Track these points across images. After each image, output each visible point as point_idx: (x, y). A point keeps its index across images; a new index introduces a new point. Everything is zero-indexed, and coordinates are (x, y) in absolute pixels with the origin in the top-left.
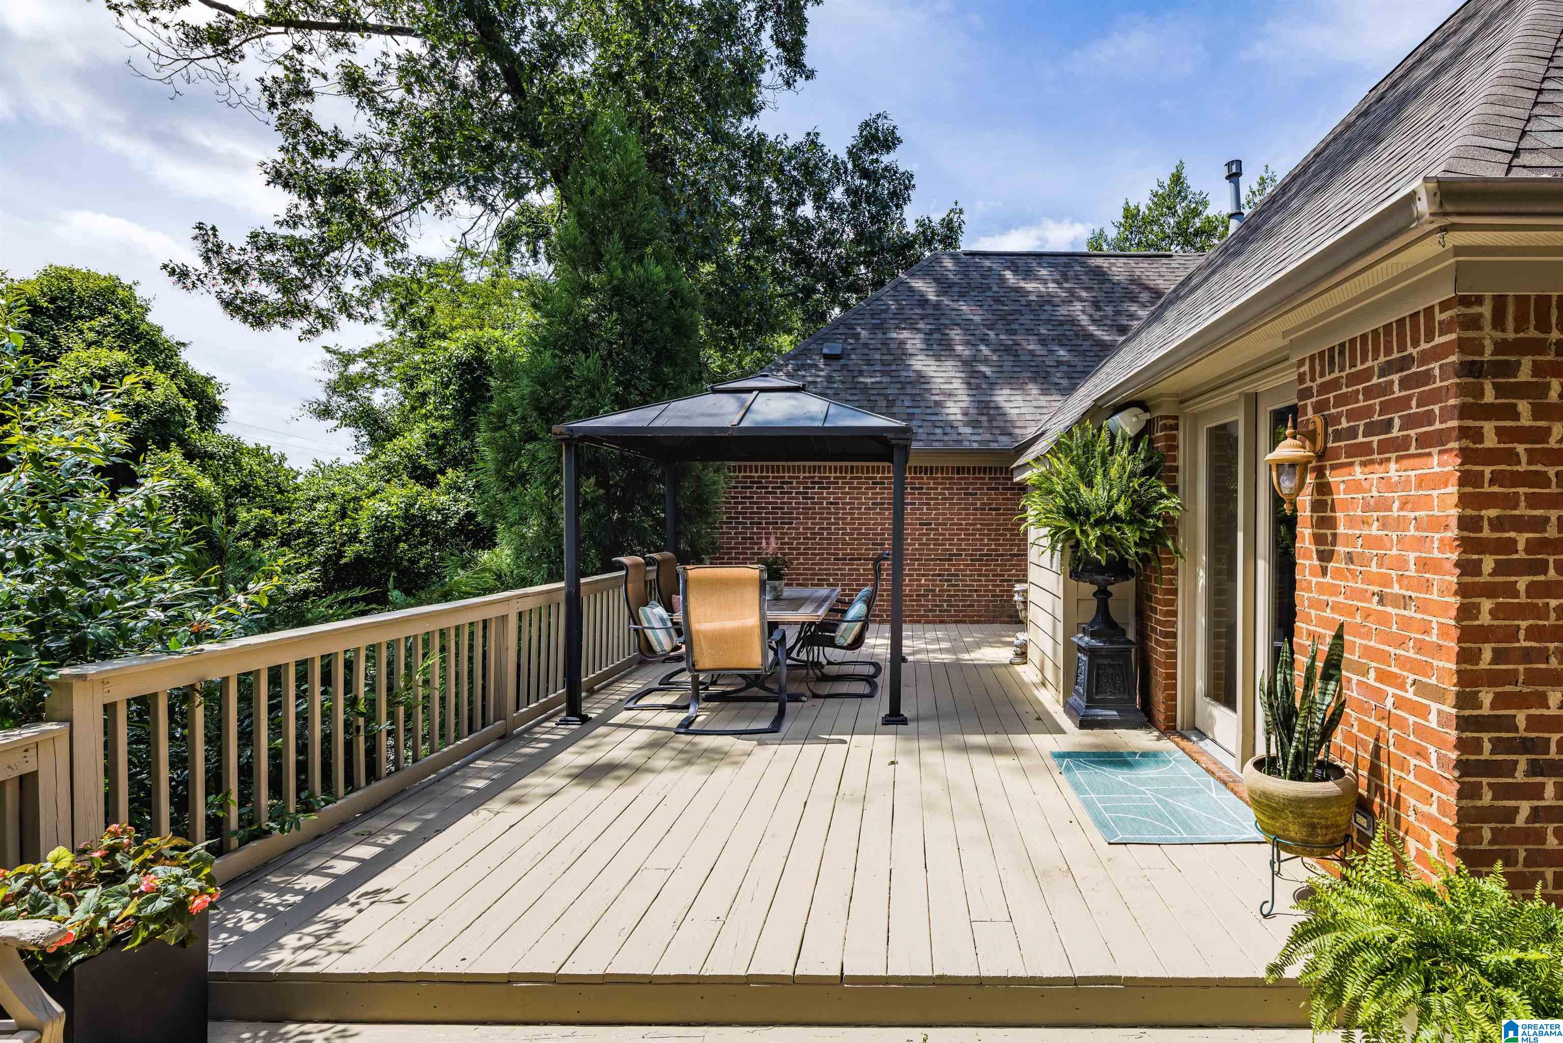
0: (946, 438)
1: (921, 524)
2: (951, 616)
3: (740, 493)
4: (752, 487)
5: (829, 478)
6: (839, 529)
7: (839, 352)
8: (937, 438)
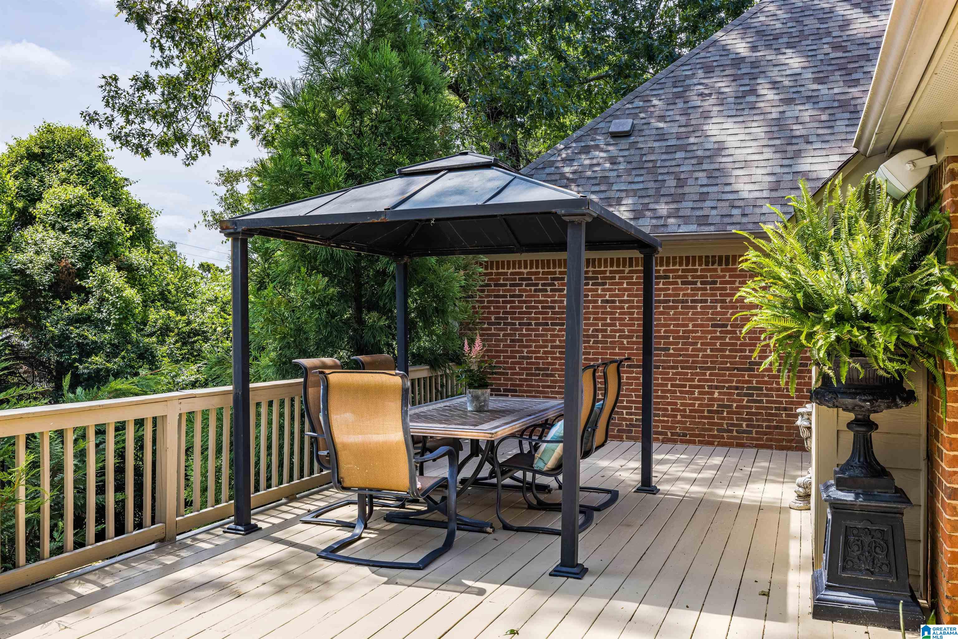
0: (745, 220)
1: (713, 326)
2: (752, 439)
3: (508, 291)
4: (521, 285)
5: (604, 272)
6: (616, 331)
7: (627, 128)
8: (734, 220)
